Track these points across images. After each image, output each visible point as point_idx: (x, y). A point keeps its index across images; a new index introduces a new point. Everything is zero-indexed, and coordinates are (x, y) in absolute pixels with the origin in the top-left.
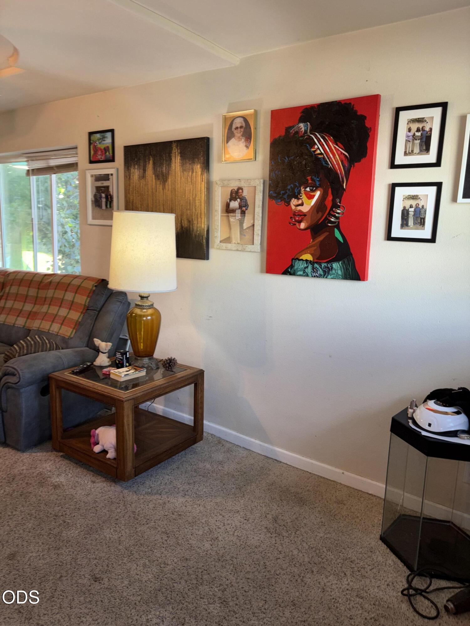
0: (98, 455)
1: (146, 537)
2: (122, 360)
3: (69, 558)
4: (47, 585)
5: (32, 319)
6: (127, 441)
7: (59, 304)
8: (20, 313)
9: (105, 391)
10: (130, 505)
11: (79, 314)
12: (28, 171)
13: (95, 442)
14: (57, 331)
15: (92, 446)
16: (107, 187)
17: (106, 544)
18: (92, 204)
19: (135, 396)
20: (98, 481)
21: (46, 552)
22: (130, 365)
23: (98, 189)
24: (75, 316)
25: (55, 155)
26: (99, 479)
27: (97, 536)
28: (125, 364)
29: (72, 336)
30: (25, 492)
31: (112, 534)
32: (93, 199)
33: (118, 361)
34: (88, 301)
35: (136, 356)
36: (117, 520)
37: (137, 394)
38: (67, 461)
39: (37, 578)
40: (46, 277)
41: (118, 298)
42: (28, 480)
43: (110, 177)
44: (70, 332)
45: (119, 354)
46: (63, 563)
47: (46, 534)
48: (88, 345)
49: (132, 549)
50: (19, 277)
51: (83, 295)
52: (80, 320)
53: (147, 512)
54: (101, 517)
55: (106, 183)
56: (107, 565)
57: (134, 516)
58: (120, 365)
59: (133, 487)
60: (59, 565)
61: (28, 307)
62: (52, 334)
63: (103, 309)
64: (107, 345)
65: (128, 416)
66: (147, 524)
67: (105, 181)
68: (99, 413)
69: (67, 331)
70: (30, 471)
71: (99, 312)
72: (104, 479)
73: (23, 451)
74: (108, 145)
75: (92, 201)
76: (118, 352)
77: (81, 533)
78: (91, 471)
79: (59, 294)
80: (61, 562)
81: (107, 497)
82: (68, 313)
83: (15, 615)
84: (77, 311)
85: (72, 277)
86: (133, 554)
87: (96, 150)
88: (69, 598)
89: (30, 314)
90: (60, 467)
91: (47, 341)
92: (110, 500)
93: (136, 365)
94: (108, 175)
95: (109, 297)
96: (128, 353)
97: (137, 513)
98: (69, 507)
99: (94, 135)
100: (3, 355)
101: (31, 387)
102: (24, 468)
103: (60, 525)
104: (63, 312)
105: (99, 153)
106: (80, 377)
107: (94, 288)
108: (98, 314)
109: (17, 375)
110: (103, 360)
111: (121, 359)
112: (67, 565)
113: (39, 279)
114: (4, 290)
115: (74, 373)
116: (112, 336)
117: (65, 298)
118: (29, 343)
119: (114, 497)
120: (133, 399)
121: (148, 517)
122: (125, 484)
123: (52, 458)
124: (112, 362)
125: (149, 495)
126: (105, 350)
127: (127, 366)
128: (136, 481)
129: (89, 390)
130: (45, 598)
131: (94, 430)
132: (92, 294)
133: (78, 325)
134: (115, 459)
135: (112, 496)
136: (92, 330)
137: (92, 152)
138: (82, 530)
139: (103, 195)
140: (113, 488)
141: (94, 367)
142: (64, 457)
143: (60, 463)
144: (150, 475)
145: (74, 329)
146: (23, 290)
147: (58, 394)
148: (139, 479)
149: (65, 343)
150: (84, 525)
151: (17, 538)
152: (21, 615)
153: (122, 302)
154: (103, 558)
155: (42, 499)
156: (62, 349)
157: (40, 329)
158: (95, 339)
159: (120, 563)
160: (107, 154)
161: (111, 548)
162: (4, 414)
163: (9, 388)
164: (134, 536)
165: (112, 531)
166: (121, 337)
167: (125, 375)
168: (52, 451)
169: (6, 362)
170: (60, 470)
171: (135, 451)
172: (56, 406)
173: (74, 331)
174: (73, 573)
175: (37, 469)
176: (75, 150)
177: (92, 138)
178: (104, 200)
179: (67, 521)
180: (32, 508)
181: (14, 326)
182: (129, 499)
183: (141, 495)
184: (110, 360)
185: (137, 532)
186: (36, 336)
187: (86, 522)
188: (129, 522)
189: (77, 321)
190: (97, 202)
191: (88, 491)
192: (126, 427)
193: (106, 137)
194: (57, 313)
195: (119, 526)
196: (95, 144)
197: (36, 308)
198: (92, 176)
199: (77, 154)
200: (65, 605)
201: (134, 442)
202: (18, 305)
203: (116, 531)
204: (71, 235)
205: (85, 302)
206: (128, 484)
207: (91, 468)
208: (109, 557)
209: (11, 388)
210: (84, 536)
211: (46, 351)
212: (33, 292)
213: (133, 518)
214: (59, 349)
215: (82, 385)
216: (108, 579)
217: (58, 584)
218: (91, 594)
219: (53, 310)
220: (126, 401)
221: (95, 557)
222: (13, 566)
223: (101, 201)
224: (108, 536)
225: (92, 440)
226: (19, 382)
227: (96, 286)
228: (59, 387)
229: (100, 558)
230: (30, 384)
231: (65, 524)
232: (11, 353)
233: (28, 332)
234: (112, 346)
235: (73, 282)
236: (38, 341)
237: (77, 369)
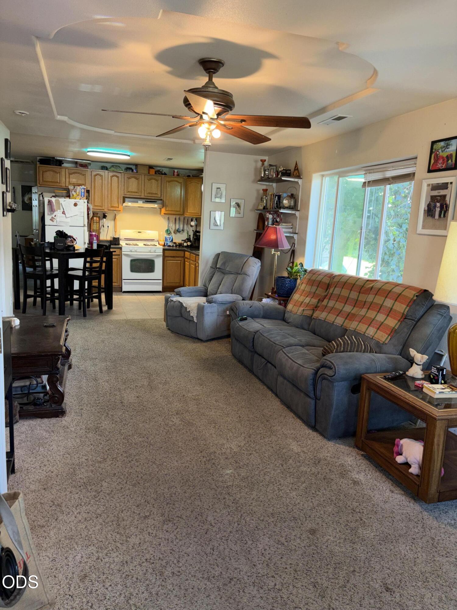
0: (400, 466)
1: (444, 570)
2: (438, 376)
3: (363, 556)
4: (340, 573)
5: (350, 320)
6: (434, 462)
7: (378, 310)
8: (339, 313)
9: (416, 403)
10: (429, 529)
11: (397, 322)
12: (365, 183)
13: (398, 452)
14: (373, 335)
15: (395, 455)
16: (444, 196)
17: (401, 559)
18: (424, 213)
19: (450, 417)
20: (396, 492)
21: (342, 541)
22: (445, 383)
23: (433, 198)
24: (392, 323)
25: (393, 167)
26: (397, 491)
27: (392, 547)
28: (440, 381)
29: (387, 342)
30: (328, 477)
31: (407, 552)
32: (426, 209)
33: (433, 376)
34: (407, 310)
35: (454, 375)
36: (414, 539)
37: (452, 415)
38: (367, 462)
39: (333, 562)
40: (368, 282)
41: (439, 310)
42: (331, 467)
43: (449, 185)
44: (386, 338)
45: (435, 369)
46: (357, 559)
47: (344, 524)
48: (401, 353)
49: (427, 575)
50: (343, 280)
51: (402, 304)
52: (396, 328)
53: (447, 543)
54: (397, 530)
55: (442, 192)
56: (400, 581)
57: (433, 542)
58: (434, 381)
59: (434, 512)
60: (353, 559)
61: (348, 308)
62: (367, 336)
63: (421, 320)
64: (422, 357)
65: (439, 435)
66: (447, 557)
67: (443, 189)
68: (403, 424)
69: (382, 337)
70: (334, 460)
71: (417, 322)
72: (403, 493)
73: (329, 440)
74: (451, 152)
75: (425, 210)
76: (434, 367)
77: (377, 537)
78: (391, 479)
79: (379, 300)
80: (355, 556)
81: (405, 511)
82: (386, 319)
83: (311, 587)
84: (394, 318)
85: (393, 285)
86: (428, 582)
87: (437, 159)
88: (360, 595)
89: (348, 315)
90: (360, 465)
91: (362, 343)
92: (409, 517)
93: (453, 384)
94: (447, 183)
95: (429, 308)
96: (445, 370)
97: (436, 541)
98: (367, 506)
99: (438, 143)
100: (322, 348)
101: (343, 382)
102: (329, 455)
103: (357, 521)
104: (381, 317)
105: (441, 161)
106: (391, 383)
107: (415, 298)
108: (416, 324)
109: (334, 369)
110: (416, 371)
111: (436, 374)
112: (360, 562)
113: (361, 284)
114: (328, 290)
115: (385, 378)
116: (427, 349)
117: (384, 304)
118: (346, 342)
119: (412, 515)
120: (448, 420)
121: (448, 550)
122: (425, 506)
123: (354, 455)
124: (425, 375)
125: (451, 527)
126: (421, 362)
127: (442, 384)
128: (438, 507)
129: (400, 399)
130: (338, 584)
131: (399, 439)
132: (412, 303)
133: (393, 332)
134: (417, 475)
135: (410, 513)
136: (407, 340)
137: (432, 161)
138: (378, 534)
139: (438, 205)
140: (412, 505)
141: (406, 377)
142: (365, 457)
143: (360, 461)
144: (454, 506)
145: (389, 335)
146: (345, 293)
147: (367, 395)
148: (442, 505)
149: (379, 348)
150: (379, 530)
151: (318, 516)
152: (316, 589)
153: (442, 315)
154: (396, 571)
155: (342, 489)
156: (376, 353)
157: (356, 330)
158: (411, 349)
159: (414, 584)
160: (450, 161)
161: (405, 565)
162: (317, 401)
163: (324, 379)
164: (431, 563)
165: (408, 548)
166: (436, 351)
167: (440, 392)
168: (354, 448)
169: (324, 355)
170: (360, 467)
171: (442, 475)
172: (364, 406)
173: (390, 337)
174: (366, 573)
175: (340, 460)
176: (414, 160)
177: (435, 147)
178: (438, 210)
179: (363, 519)
180: (333, 494)
181: (333, 323)
182: (428, 523)
183: (442, 523)
184: (424, 373)
185: (434, 560)
186: (353, 337)
187: (382, 529)
188: (426, 547)
189: (394, 328)
190: (430, 212)
191: (386, 499)
192: (436, 446)
193: (452, 145)
194: (375, 318)
195: (415, 547)
196: (438, 153)
197: (355, 311)
198: (428, 185)
199: (415, 164)
200: (356, 600)
201: (442, 465)
202: (339, 306)
203: (412, 550)
204: (393, 244)
205: (404, 311)
206: (429, 507)
207: (390, 477)
208: (403, 573)
209: (326, 379)
210: (379, 542)
211: (361, 352)
212: (354, 295)
213: (431, 544)
214: (373, 352)
215: (393, 391)
216: (400, 595)
217: (351, 576)
218: (381, 601)
219: (371, 314)
220: (439, 420)
221: (388, 566)
222: (313, 541)
223: (435, 210)
224: (403, 552)
225: (395, 449)
226: (334, 375)
227: (417, 296)
228: (369, 389)
229: (393, 570)
230: (343, 379)
231: (361, 522)
232: (329, 348)
233: (345, 331)
234: (428, 359)
235: (394, 290)
236: (355, 342)
237: (389, 375)
